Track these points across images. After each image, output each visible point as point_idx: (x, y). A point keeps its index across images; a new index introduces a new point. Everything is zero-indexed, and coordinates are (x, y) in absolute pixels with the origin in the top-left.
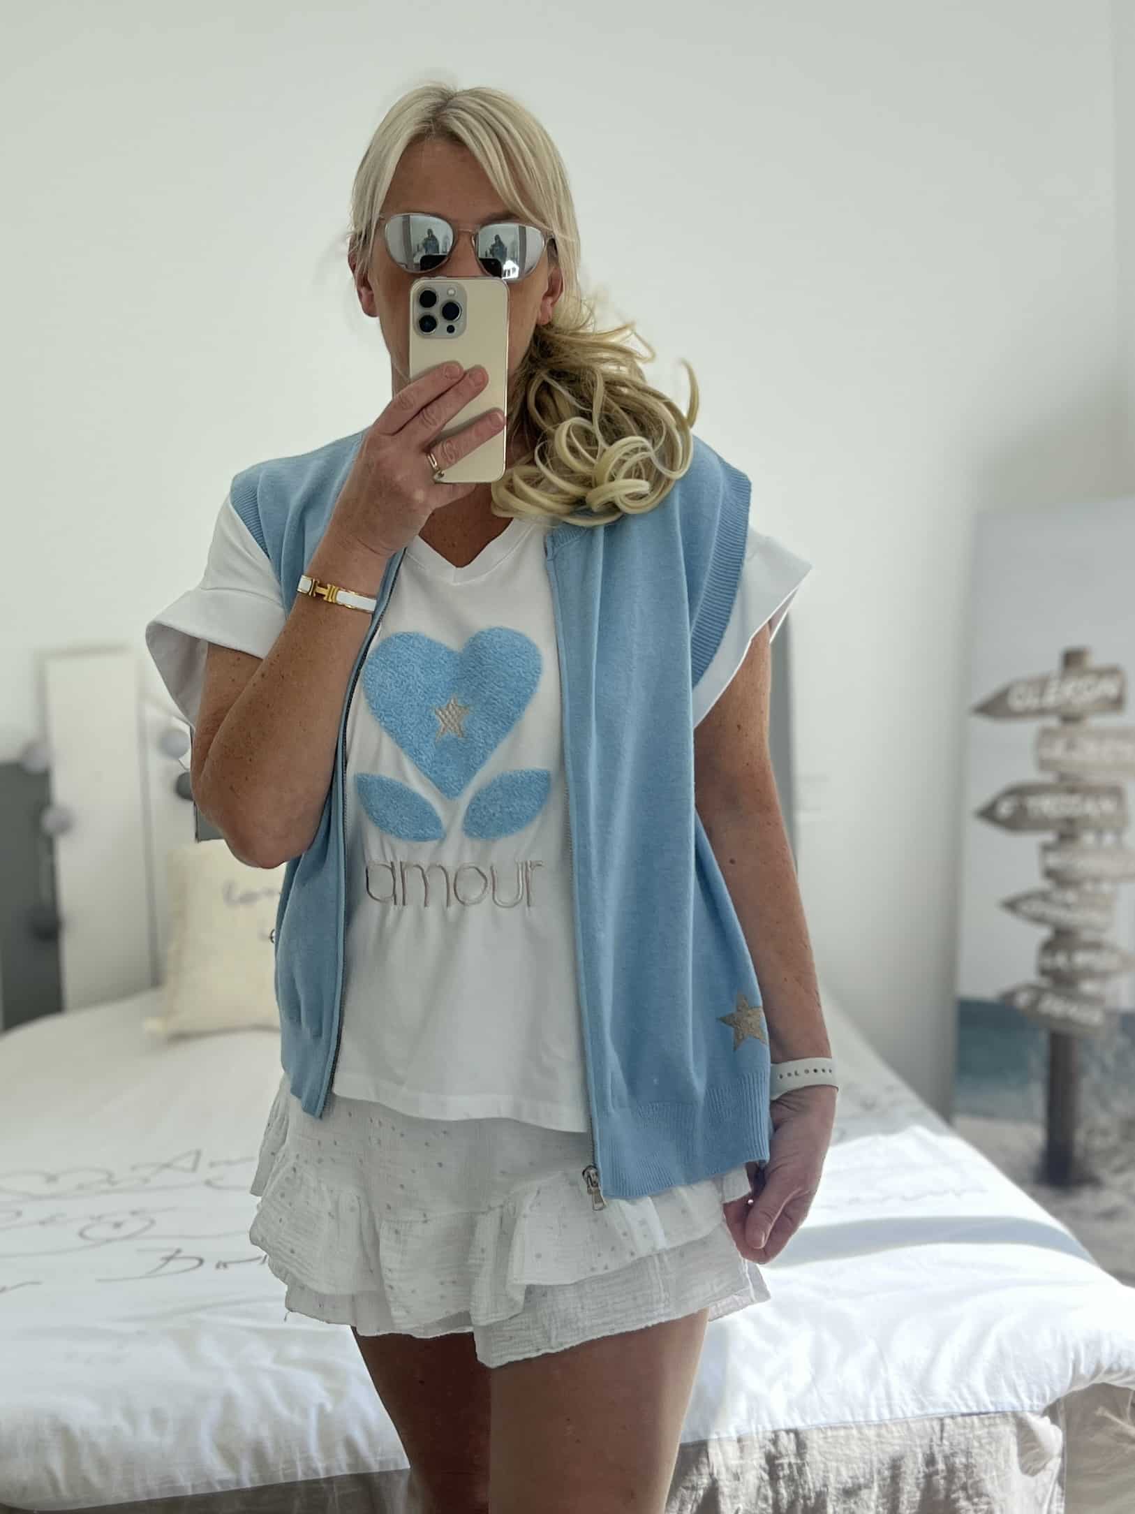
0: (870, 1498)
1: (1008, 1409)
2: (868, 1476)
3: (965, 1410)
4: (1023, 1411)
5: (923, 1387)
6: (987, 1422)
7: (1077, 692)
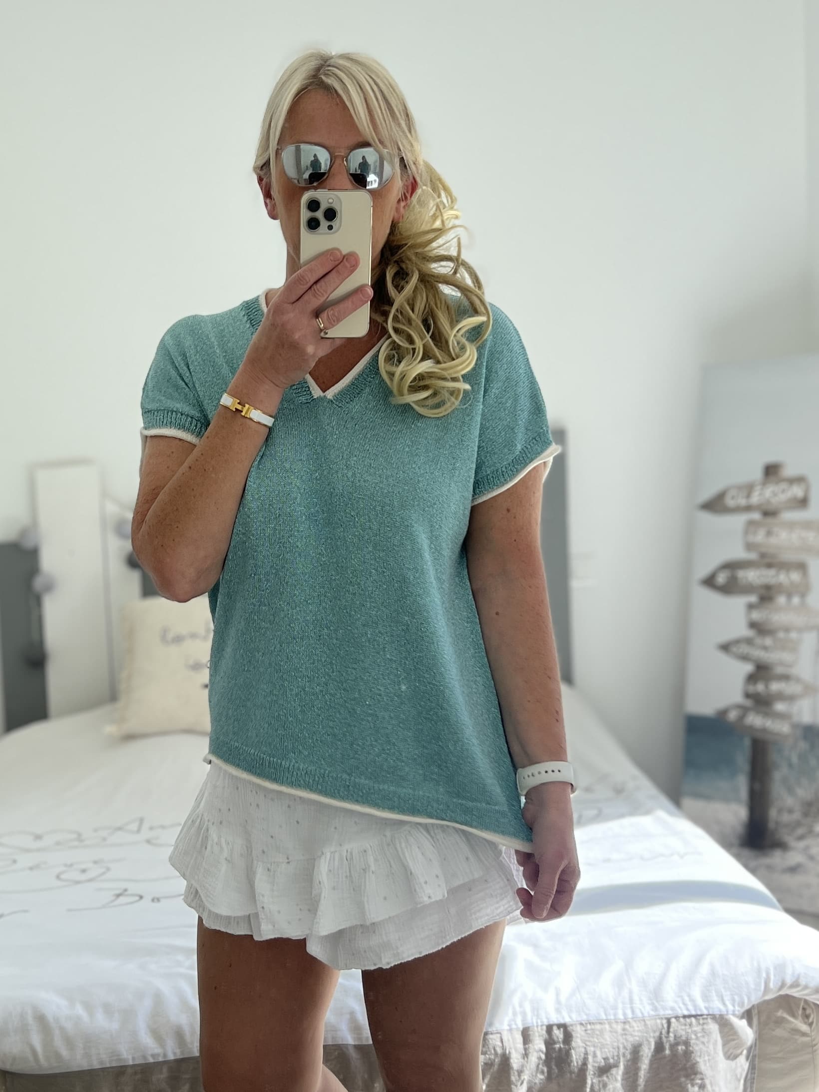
0: (617, 1074)
1: (717, 1012)
2: (616, 1058)
3: (686, 1013)
4: (727, 1014)
5: (656, 995)
6: (701, 1022)
7: (774, 494)
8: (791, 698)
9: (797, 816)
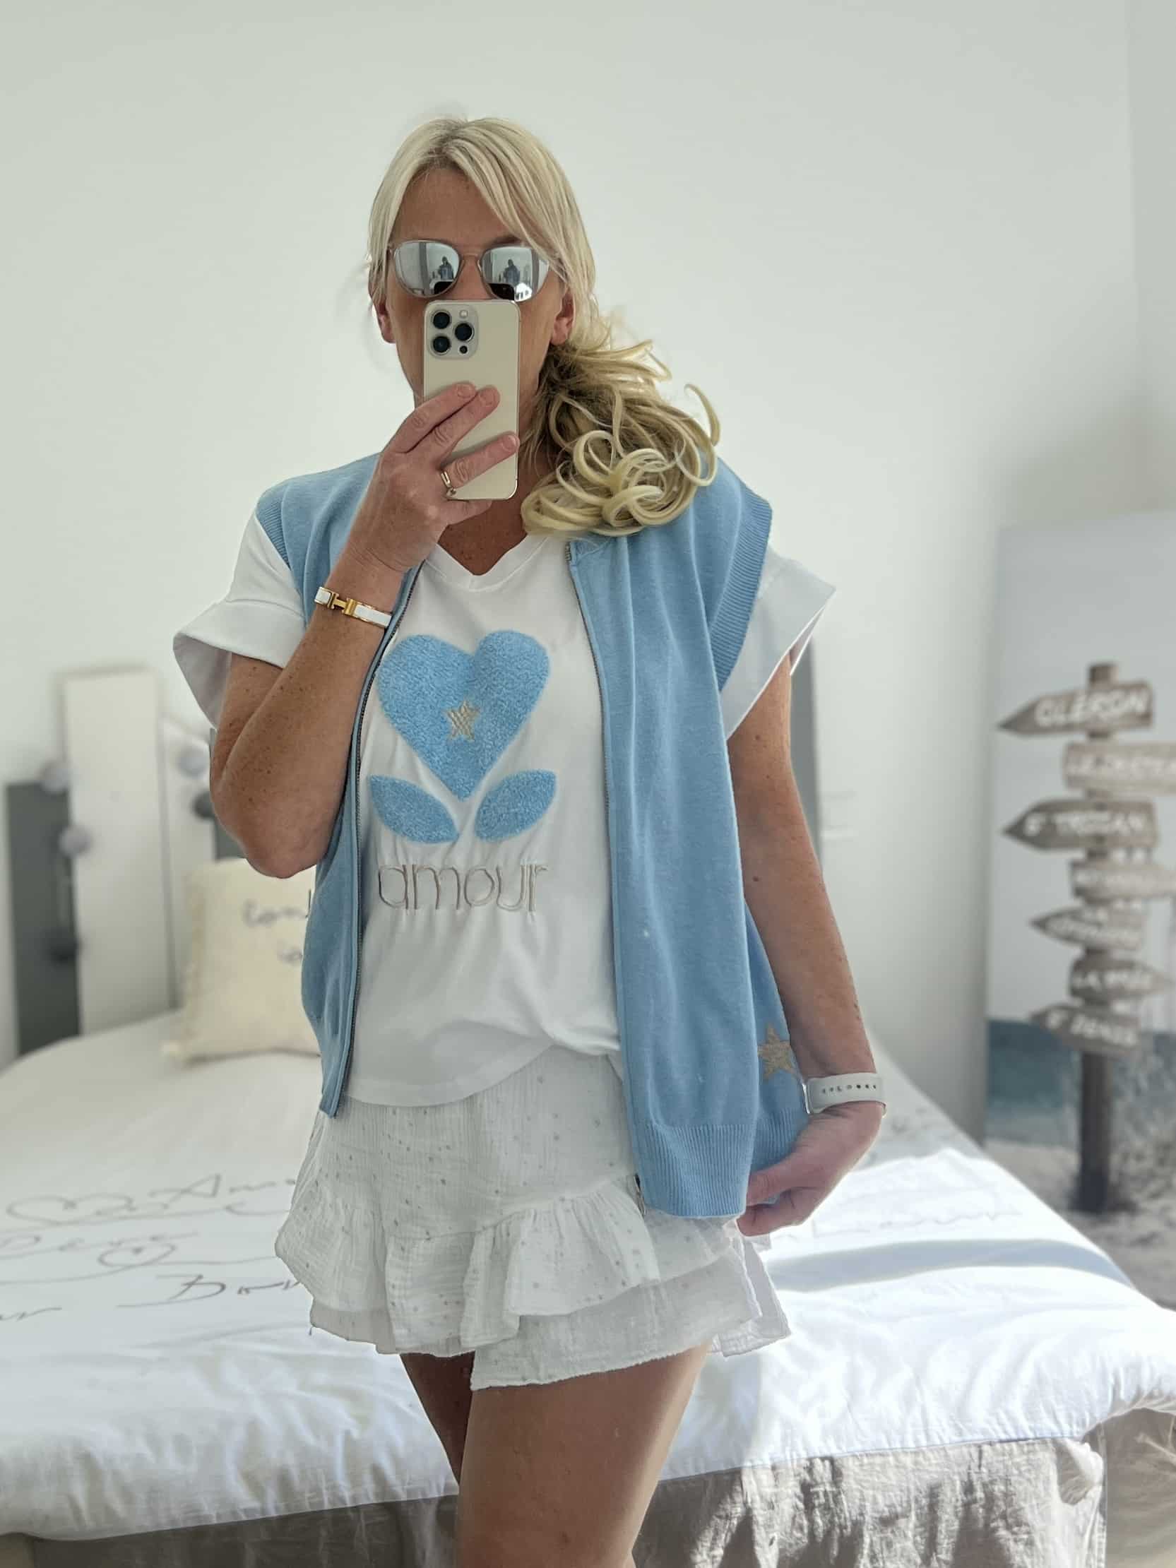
0: (907, 1527)
1: (1047, 1434)
2: (905, 1505)
3: (1003, 1437)
4: (1062, 1438)
5: (960, 1413)
6: (1026, 1449)
7: (1103, 707)
8: (1137, 995)
9: (1148, 1164)
